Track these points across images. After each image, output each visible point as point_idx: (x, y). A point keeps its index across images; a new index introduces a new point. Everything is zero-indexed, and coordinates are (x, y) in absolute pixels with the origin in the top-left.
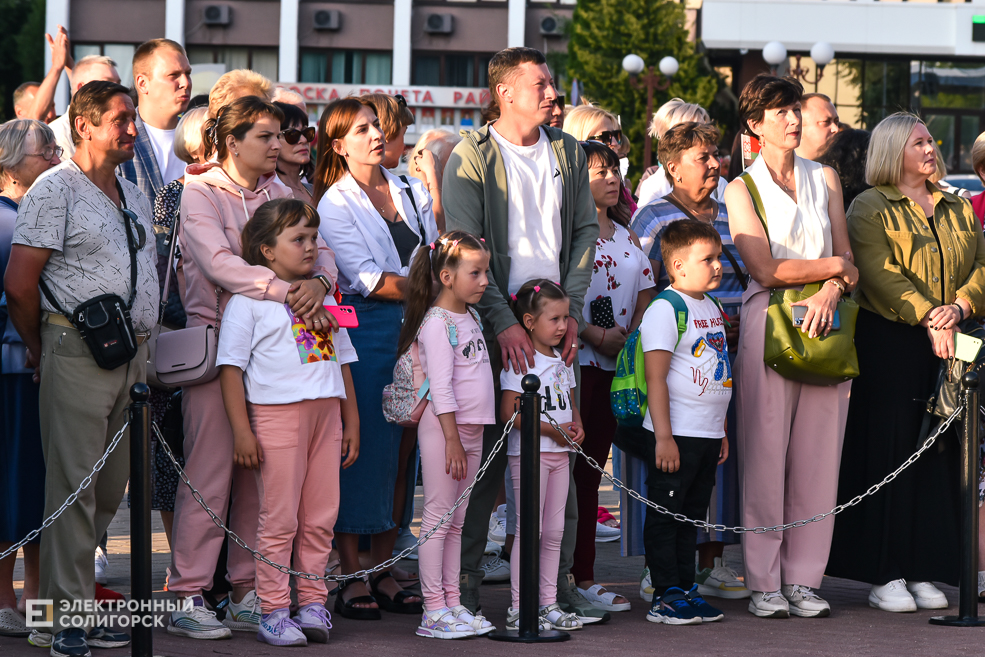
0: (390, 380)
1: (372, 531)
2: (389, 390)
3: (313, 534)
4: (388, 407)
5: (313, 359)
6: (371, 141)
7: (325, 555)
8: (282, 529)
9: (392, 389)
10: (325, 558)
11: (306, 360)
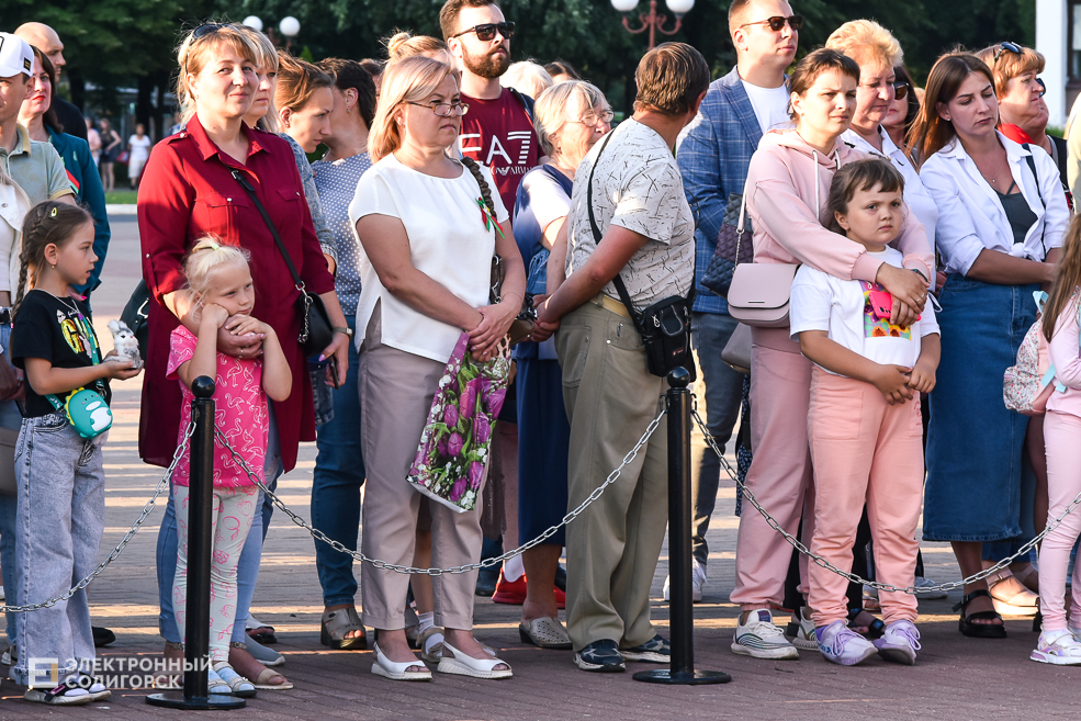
0: (1013, 362)
1: (986, 538)
2: (1010, 373)
3: (888, 539)
4: (1009, 392)
5: (879, 333)
6: (976, 112)
7: (907, 564)
8: (833, 530)
9: (1014, 373)
10: (909, 568)
11: (870, 333)
